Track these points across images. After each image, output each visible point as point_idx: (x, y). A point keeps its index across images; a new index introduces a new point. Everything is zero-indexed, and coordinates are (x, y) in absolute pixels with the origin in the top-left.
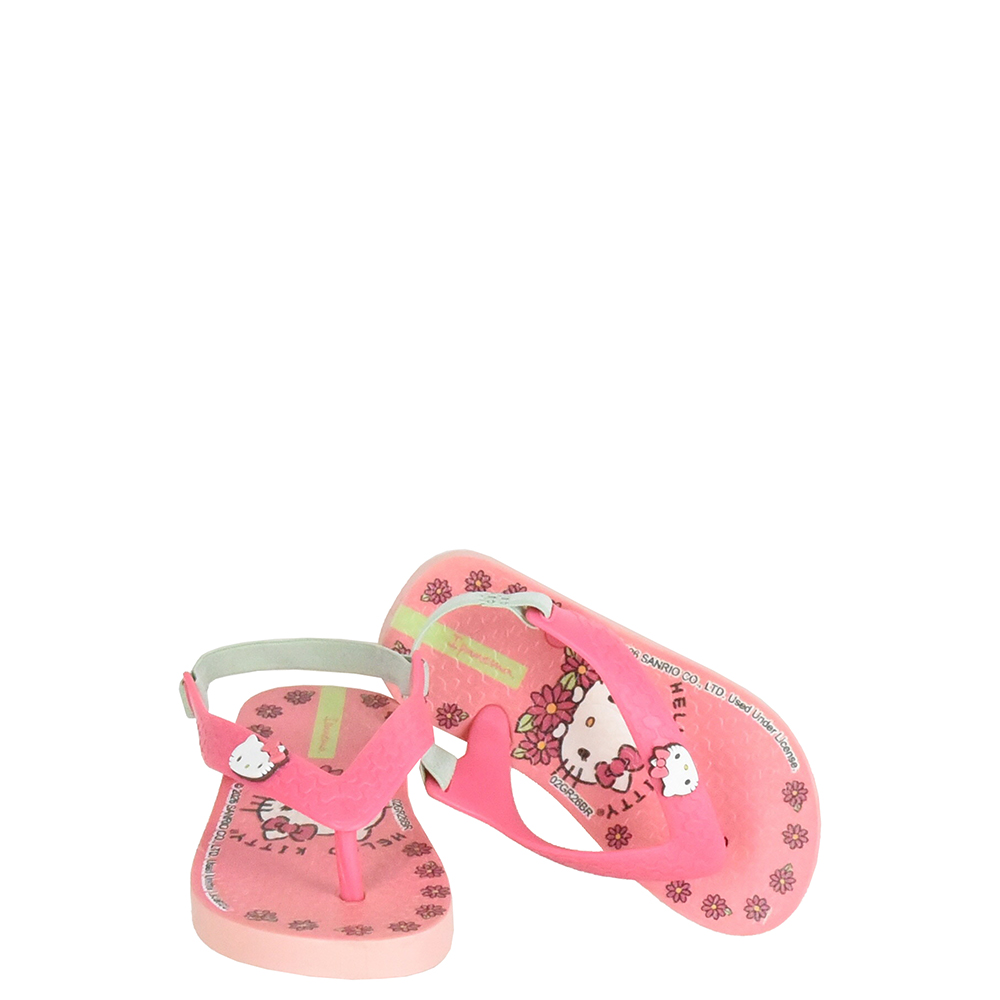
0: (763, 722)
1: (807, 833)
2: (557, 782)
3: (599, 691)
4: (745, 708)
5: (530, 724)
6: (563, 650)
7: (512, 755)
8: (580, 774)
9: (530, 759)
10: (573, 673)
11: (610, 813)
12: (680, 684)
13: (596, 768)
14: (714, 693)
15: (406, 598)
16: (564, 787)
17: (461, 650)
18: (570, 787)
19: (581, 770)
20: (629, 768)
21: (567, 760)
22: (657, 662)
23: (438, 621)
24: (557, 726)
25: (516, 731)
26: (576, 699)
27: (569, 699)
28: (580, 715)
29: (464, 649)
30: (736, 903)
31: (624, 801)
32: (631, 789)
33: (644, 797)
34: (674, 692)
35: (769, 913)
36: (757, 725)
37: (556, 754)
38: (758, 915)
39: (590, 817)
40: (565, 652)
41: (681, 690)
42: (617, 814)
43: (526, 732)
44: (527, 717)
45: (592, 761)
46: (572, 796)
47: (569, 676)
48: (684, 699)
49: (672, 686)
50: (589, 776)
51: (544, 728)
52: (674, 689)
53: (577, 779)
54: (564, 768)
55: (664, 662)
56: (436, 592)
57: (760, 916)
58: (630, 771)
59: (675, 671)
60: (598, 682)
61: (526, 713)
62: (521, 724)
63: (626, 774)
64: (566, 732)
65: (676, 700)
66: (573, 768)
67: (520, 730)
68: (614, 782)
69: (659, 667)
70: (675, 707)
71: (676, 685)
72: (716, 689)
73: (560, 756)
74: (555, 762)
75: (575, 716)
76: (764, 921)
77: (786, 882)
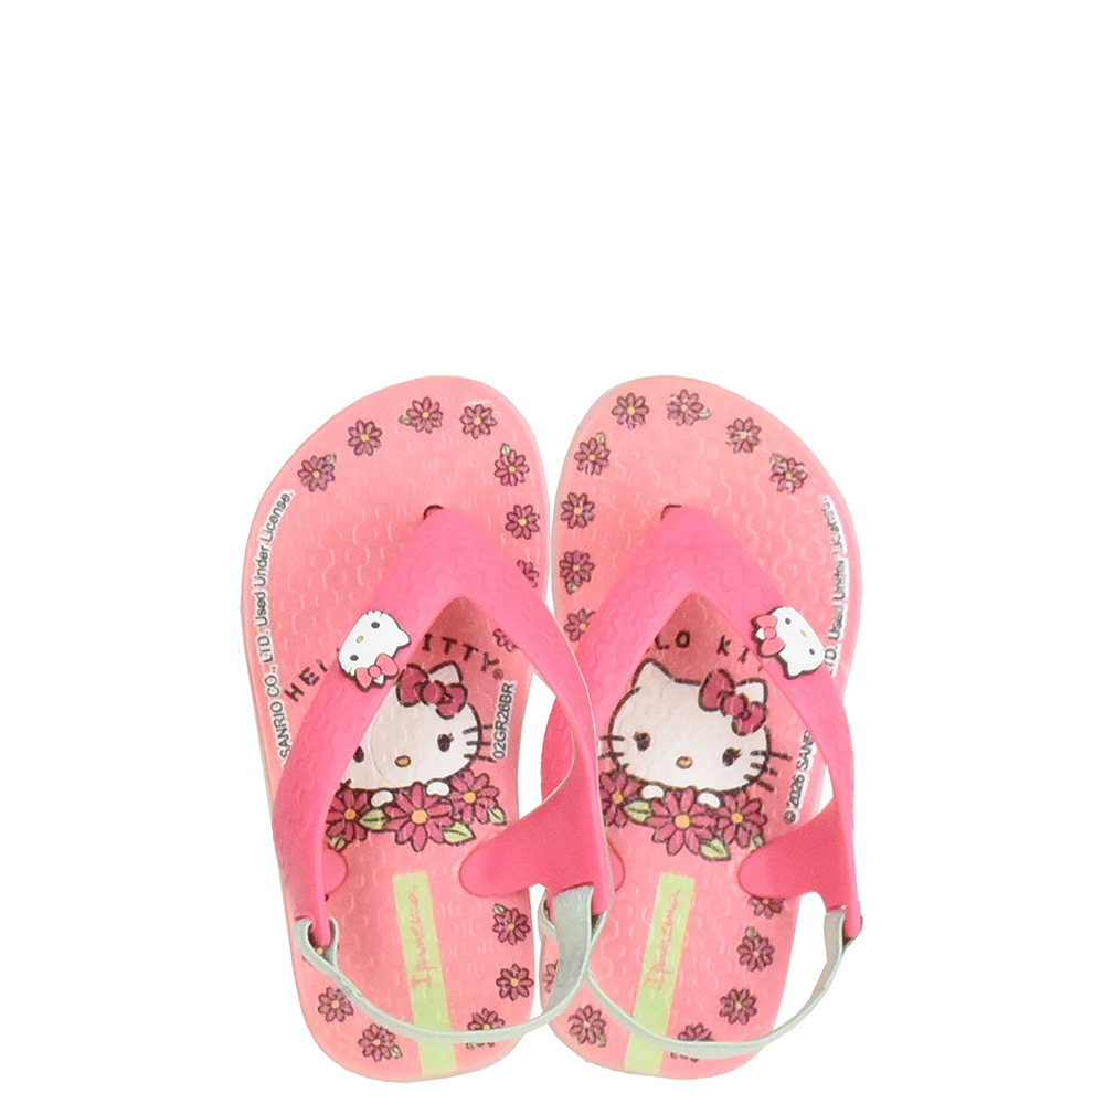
0: (262, 568)
1: (351, 429)
2: (499, 749)
3: (358, 775)
4: (260, 600)
5: (454, 828)
6: (344, 853)
7: (504, 823)
8: (473, 730)
9: (495, 800)
10: (362, 822)
11: (490, 663)
12: (287, 692)
13: (451, 717)
14: (271, 646)
15: (412, 1073)
16: (498, 736)
17: (426, 968)
18: (494, 730)
19: (467, 731)
20: (424, 680)
21: (466, 756)
22: (279, 737)
23: (409, 1019)
24: (433, 796)
25: (474, 838)
26: (389, 797)
27: (394, 804)
28: (404, 779)
29: (423, 966)
30: (486, 450)
31: (466, 658)
32: (445, 659)
33: (444, 639)
34: (302, 693)
35: (473, 404)
36: (270, 572)
37: (466, 774)
38: (484, 414)
39: (512, 683)
40: (344, 848)
41: (293, 686)
42: (486, 655)
43: (467, 826)
44: (449, 837)
45: (444, 727)
46: (503, 720)
47: (367, 825)
48: (301, 676)
49: (296, 700)
50: (465, 718)
51: (448, 810)
52: (297, 695)
53: (479, 729)
54: (477, 754)
55: (274, 729)
56: (378, 1048)
57: (483, 411)
58: (427, 677)
59: (276, 708)
60: (352, 786)
61: (445, 841)
62: (461, 838)
63: (433, 678)
64: (435, 780)
65: (308, 683)
66: (469, 743)
67: (470, 835)
68: (453, 686)
69: (284, 730)
70: (317, 678)
71: (292, 696)
72: (263, 648)
73: (467, 768)
74: (479, 767)
75: (409, 784)
76: (485, 403)
77: (424, 412)
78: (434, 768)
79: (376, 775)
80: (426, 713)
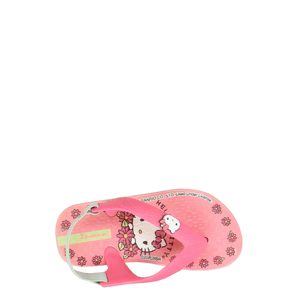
0: (192, 194)
1: (229, 218)
2: (144, 257)
3: (136, 220)
4: (183, 194)
5: (123, 245)
6: (116, 216)
7: (124, 259)
8: (149, 250)
9: (130, 256)
10: (124, 221)
11: (167, 255)
12: (159, 201)
13: (152, 245)
14: (171, 197)
15: (58, 234)
16: (147, 257)
17: (86, 238)
18: (149, 256)
19: (148, 249)
20: (162, 237)
21: (142, 248)
22: (147, 199)
23: (72, 233)
24: (131, 240)
25: (120, 251)
26: (131, 228)
27: (129, 229)
28: (136, 232)
29: (86, 237)
30: (223, 254)
31: (168, 248)
32: (167, 243)
33: (173, 243)
34: (158, 205)
35: (235, 250)
36: (191, 196)
37: (137, 249)
38: (232, 253)
39: (161, 261)
40: (118, 216)
41: (160, 203)
42: (169, 254)
43: (123, 249)
44: (120, 244)
45: (150, 243)
46: (151, 258)
47: (124, 222)
48: (163, 205)
49: (157, 203)
50: (152, 248)
51: (128, 243)
52: (158, 204)
53: (149, 252)
54: (142, 251)
55: (149, 198)
56: (64, 225)
57: (233, 253)
58: (163, 238)
59: (155, 198)
60: (134, 218)
61: (119, 243)
62: (120, 247)
63: (163, 240)
64: (135, 240)
65: (161, 207)
66: (145, 249)
67: (121, 249)
68: (160, 245)
69: (149, 200)
70: (162, 209)
71: (158, 202)
72: (170, 195)
73: (139, 249)
74: (139, 252)
75: (134, 233)
76: (235, 254)
77: (233, 237)
78: (139, 240)
79: (137, 225)
80: (153, 238)
